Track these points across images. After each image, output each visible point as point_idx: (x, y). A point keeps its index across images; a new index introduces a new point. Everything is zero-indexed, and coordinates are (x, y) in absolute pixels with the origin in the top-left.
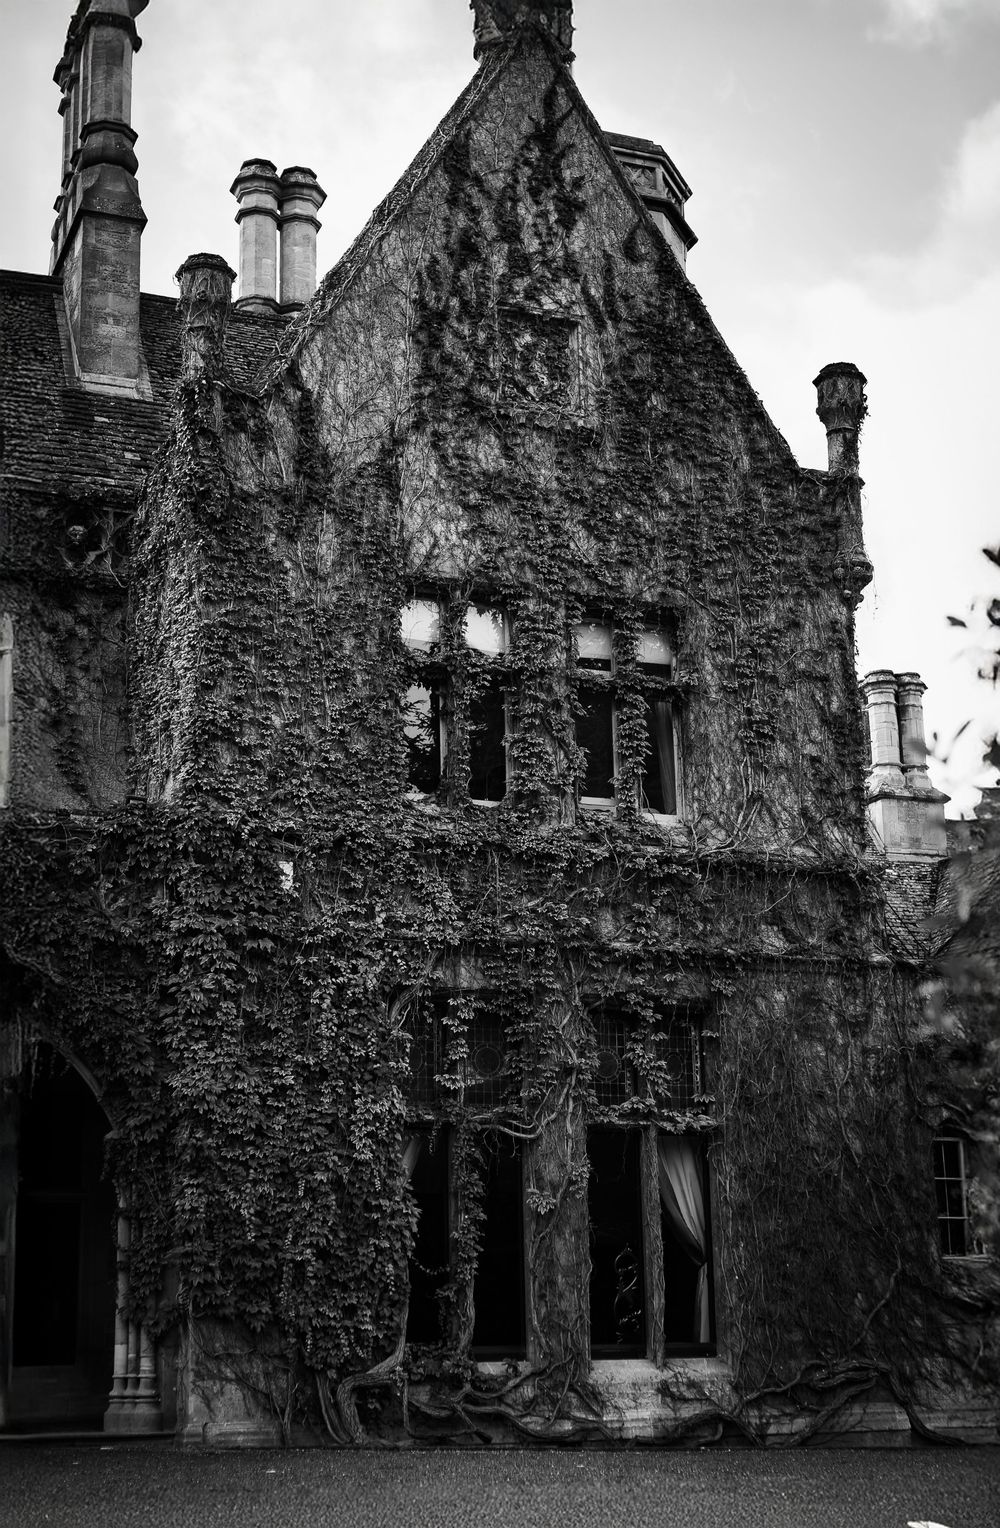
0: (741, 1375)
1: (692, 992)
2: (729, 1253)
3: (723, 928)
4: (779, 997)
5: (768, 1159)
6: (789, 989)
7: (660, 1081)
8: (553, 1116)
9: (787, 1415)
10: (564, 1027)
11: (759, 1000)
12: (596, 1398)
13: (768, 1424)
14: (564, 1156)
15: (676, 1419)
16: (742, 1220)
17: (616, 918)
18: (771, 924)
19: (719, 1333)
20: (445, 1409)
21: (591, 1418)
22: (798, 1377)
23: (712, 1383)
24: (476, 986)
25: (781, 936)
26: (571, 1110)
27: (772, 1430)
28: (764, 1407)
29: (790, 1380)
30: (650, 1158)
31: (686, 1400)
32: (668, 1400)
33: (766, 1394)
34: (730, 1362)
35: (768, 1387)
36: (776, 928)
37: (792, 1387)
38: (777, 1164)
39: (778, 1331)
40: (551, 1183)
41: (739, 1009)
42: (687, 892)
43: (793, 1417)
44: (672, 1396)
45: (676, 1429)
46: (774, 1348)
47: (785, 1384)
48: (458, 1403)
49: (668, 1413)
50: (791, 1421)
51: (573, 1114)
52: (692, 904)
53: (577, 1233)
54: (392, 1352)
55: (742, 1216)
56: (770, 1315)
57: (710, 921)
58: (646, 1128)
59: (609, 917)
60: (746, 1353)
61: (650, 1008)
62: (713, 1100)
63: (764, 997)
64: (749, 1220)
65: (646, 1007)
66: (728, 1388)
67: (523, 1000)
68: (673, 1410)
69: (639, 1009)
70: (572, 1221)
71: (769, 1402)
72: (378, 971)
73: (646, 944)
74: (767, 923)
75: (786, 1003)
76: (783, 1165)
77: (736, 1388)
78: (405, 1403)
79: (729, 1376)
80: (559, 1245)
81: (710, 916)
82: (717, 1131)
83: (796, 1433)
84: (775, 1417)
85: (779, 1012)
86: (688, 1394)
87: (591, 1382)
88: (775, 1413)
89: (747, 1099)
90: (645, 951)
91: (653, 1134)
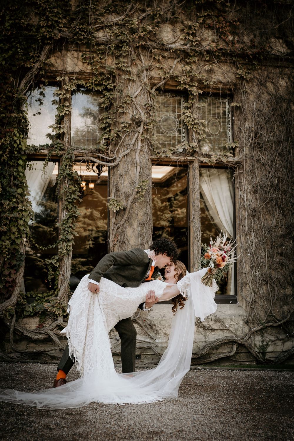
0: (250, 315)
1: (225, 78)
2: (245, 240)
3: (246, 39)
4: (283, 83)
5: (272, 181)
6: (289, 78)
7: (201, 132)
8: (127, 152)
9: (281, 340)
10: (136, 97)
11: (269, 84)
12: (152, 328)
13: (267, 345)
14: (135, 177)
15: (205, 342)
16: (253, 218)
17: (174, 31)
18: (278, 38)
19: (239, 289)
20: (42, 333)
21: (148, 340)
22: (289, 317)
23: (232, 320)
24: (77, 70)
25: (284, 46)
26: (139, 148)
27: (270, 349)
28: (266, 335)
29: (283, 319)
30: (194, 180)
31: (213, 330)
32: (201, 330)
33: (267, 327)
34: (244, 307)
35: (268, 322)
36: (281, 41)
37: (284, 323)
38: (277, 185)
39: (276, 288)
40: (125, 194)
41: (256, 89)
42: (222, 16)
43: (284, 341)
44: (204, 327)
45: (204, 348)
46: (273, 299)
47: (279, 321)
48: (52, 330)
49: (201, 338)
50: (283, 343)
51: (141, 151)
52: (224, 22)
53: (141, 225)
54: (9, 297)
55: (253, 216)
56: (271, 277)
57: (237, 34)
58: (192, 162)
59: (169, 30)
60: (254, 302)
61: (195, 86)
62: (238, 146)
63: (272, 83)
64: (259, 219)
65: (193, 86)
66: (241, 323)
67: (108, 79)
68: (205, 336)
69: (187, 87)
70: (140, 217)
71: (269, 332)
72: (6, 56)
73: (192, 46)
74: (276, 37)
75: (287, 87)
76: (282, 186)
77: (247, 322)
78: (12, 330)
79: (243, 315)
80: (129, 232)
81: (237, 31)
82: (239, 164)
83: (286, 351)
84: (273, 341)
85: (281, 91)
86: (214, 327)
87: (149, 318)
88: (273, 338)
89: (259, 144)
90: (192, 50)
91: (196, 165)
